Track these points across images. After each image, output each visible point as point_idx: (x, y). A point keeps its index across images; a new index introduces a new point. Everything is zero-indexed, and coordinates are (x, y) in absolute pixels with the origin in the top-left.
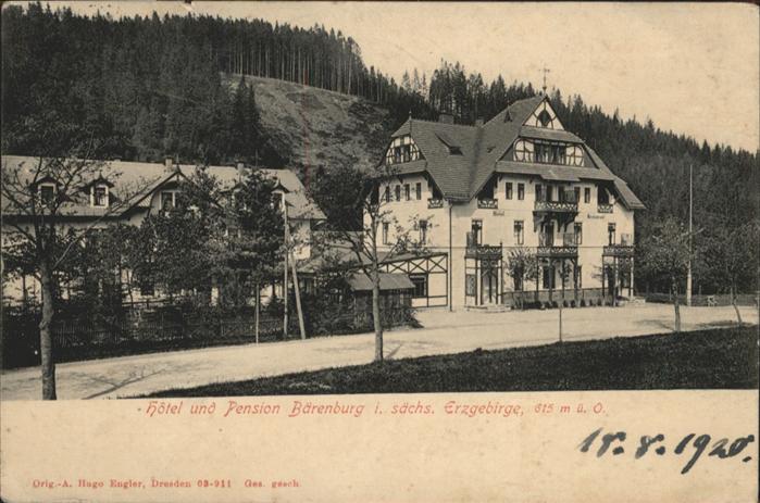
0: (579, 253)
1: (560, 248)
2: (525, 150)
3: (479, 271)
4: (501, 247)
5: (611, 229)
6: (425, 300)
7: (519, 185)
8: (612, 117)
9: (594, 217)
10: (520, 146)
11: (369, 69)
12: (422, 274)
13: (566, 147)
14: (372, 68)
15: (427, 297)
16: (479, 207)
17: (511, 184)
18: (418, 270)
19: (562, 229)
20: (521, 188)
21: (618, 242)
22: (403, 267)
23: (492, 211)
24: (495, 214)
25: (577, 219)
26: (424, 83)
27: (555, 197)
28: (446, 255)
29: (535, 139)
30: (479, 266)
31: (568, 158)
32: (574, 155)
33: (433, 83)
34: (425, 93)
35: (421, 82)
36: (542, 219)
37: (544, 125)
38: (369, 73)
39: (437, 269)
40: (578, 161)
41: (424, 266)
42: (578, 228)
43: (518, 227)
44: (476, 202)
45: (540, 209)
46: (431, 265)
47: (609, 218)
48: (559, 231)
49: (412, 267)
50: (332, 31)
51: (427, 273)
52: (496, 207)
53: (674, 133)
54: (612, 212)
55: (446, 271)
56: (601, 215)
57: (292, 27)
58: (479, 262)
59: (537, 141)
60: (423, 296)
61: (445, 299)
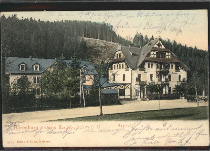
0: (170, 84)
1: (164, 82)
2: (153, 54)
3: (140, 89)
4: (146, 82)
5: (180, 77)
6: (124, 97)
7: (152, 64)
8: (184, 46)
9: (174, 73)
10: (152, 53)
11: (117, 35)
12: (123, 89)
13: (166, 53)
14: (118, 35)
15: (125, 96)
16: (140, 70)
17: (149, 64)
18: (122, 88)
19: (165, 77)
20: (152, 65)
21: (182, 80)
22: (117, 87)
23: (144, 71)
24: (144, 72)
25: (169, 74)
26: (132, 38)
27: (163, 67)
28: (130, 84)
29: (156, 51)
30: (140, 87)
31: (166, 56)
32: (168, 55)
33: (134, 38)
34: (132, 41)
35: (131, 38)
36: (158, 74)
37: (159, 47)
38: (118, 36)
39: (127, 88)
40: (169, 57)
41: (124, 87)
42: (170, 77)
43: (151, 76)
44: (139, 69)
45: (158, 71)
46: (126, 87)
47: (179, 73)
48: (164, 77)
49: (120, 87)
50: (107, 24)
51: (124, 89)
52: (145, 70)
53: (203, 50)
54: (180, 71)
55: (130, 89)
56: (176, 72)
57: (97, 23)
58: (140, 86)
59: (157, 52)
60: (123, 96)
61: (130, 96)
